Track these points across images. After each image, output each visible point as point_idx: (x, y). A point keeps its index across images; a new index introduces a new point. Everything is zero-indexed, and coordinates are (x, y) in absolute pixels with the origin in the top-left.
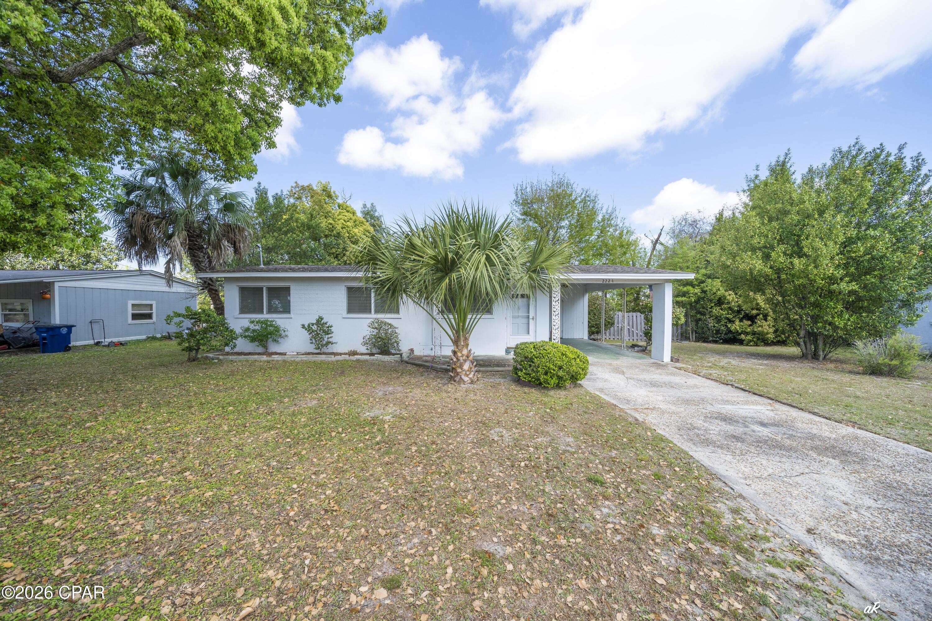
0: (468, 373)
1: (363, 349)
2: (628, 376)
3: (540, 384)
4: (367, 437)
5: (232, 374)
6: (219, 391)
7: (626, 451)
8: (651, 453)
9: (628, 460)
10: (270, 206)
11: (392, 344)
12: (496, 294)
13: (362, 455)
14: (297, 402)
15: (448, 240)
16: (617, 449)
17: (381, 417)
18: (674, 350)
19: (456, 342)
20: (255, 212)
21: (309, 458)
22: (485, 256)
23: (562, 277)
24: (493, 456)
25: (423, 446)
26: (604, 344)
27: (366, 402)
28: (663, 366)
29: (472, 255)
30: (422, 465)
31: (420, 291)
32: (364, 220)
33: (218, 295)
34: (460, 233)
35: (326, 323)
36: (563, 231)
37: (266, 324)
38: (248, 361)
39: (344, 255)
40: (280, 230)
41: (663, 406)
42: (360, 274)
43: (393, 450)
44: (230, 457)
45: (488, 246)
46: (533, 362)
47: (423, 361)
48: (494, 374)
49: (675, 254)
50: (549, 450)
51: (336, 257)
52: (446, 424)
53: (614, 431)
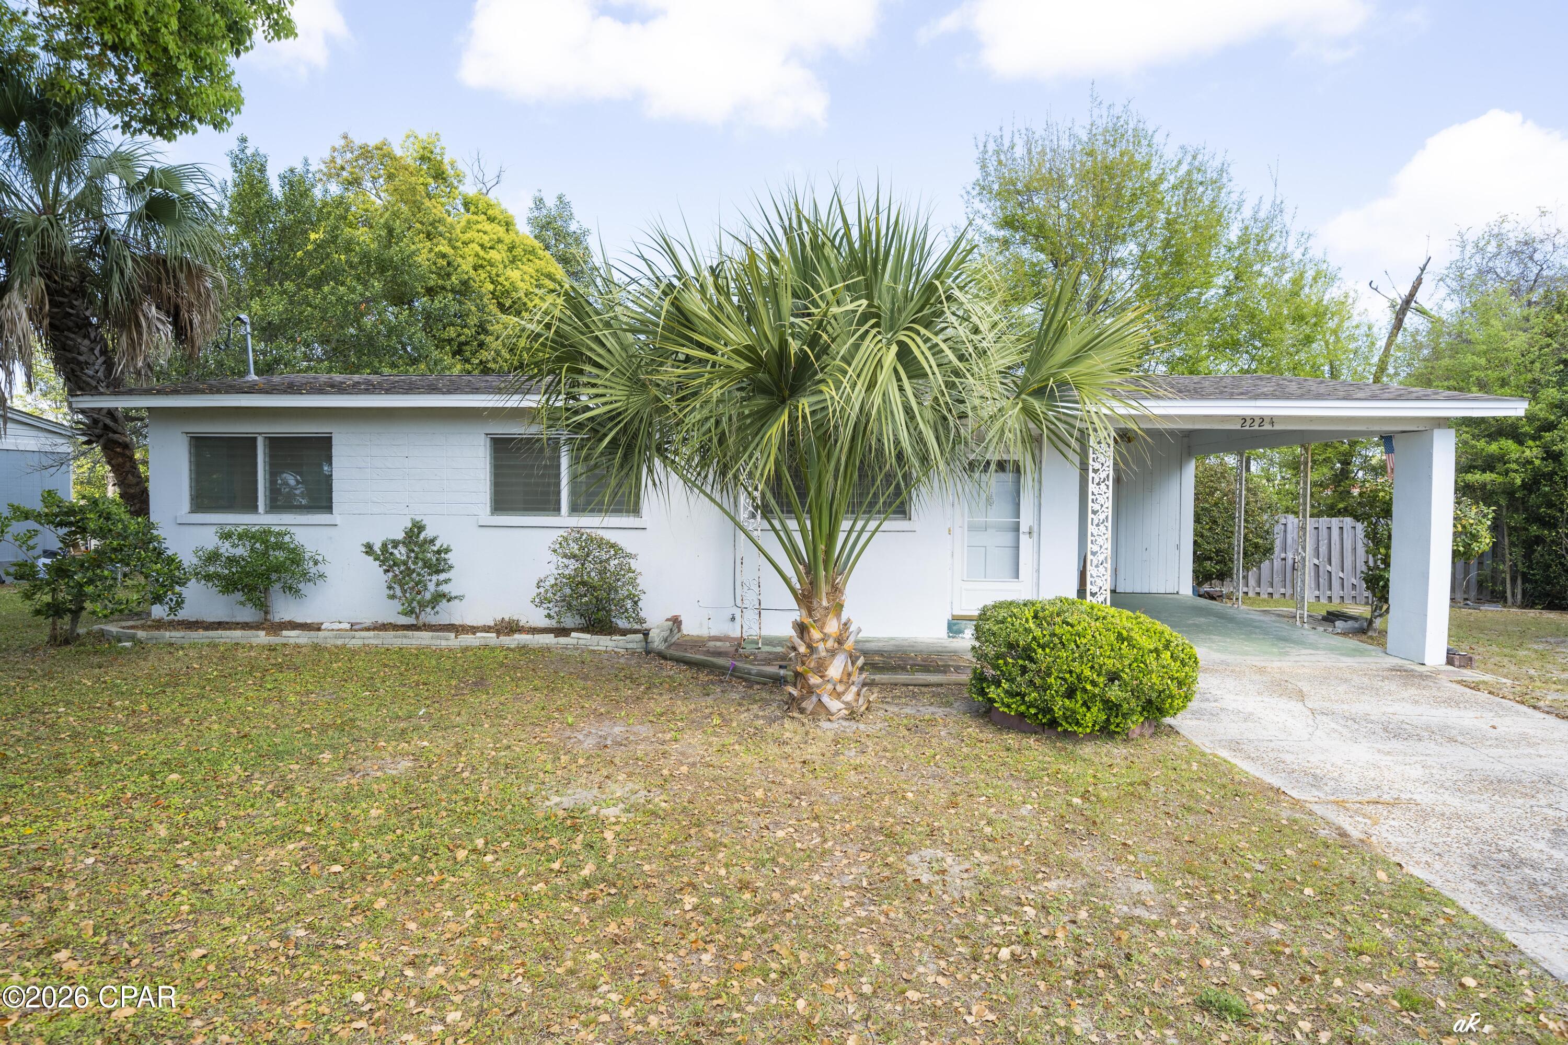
0: (840, 688)
1: (537, 617)
2: (1316, 706)
3: (1053, 723)
4: (556, 866)
5: (174, 680)
6: (140, 728)
7: (1313, 923)
8: (1388, 932)
9: (1319, 950)
10: (274, 205)
11: (620, 603)
12: (924, 459)
13: (542, 915)
14: (354, 762)
15: (787, 302)
16: (1286, 919)
17: (594, 810)
18: (1457, 628)
19: (806, 599)
20: (231, 223)
21: (394, 921)
22: (894, 348)
23: (1122, 411)
24: (919, 929)
25: (716, 894)
26: (1242, 609)
27: (549, 767)
28: (1422, 676)
29: (856, 347)
30: (712, 948)
31: (704, 450)
32: (537, 244)
33: (131, 458)
34: (822, 280)
35: (432, 541)
36: (1121, 275)
37: (265, 542)
38: (215, 646)
39: (481, 345)
40: (303, 274)
41: (1425, 797)
42: (531, 401)
43: (631, 902)
44: (178, 913)
45: (905, 318)
46: (1032, 660)
47: (709, 653)
48: (914, 691)
49: (1463, 340)
50: (1083, 914)
51: (458, 352)
52: (781, 834)
53: (1275, 866)
